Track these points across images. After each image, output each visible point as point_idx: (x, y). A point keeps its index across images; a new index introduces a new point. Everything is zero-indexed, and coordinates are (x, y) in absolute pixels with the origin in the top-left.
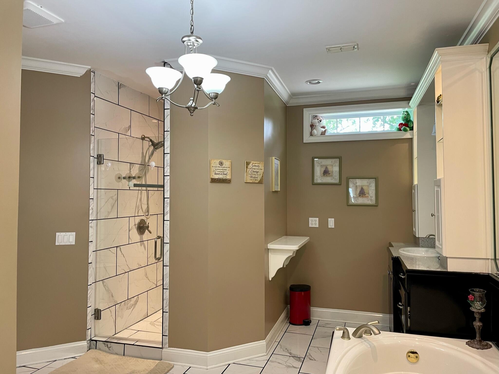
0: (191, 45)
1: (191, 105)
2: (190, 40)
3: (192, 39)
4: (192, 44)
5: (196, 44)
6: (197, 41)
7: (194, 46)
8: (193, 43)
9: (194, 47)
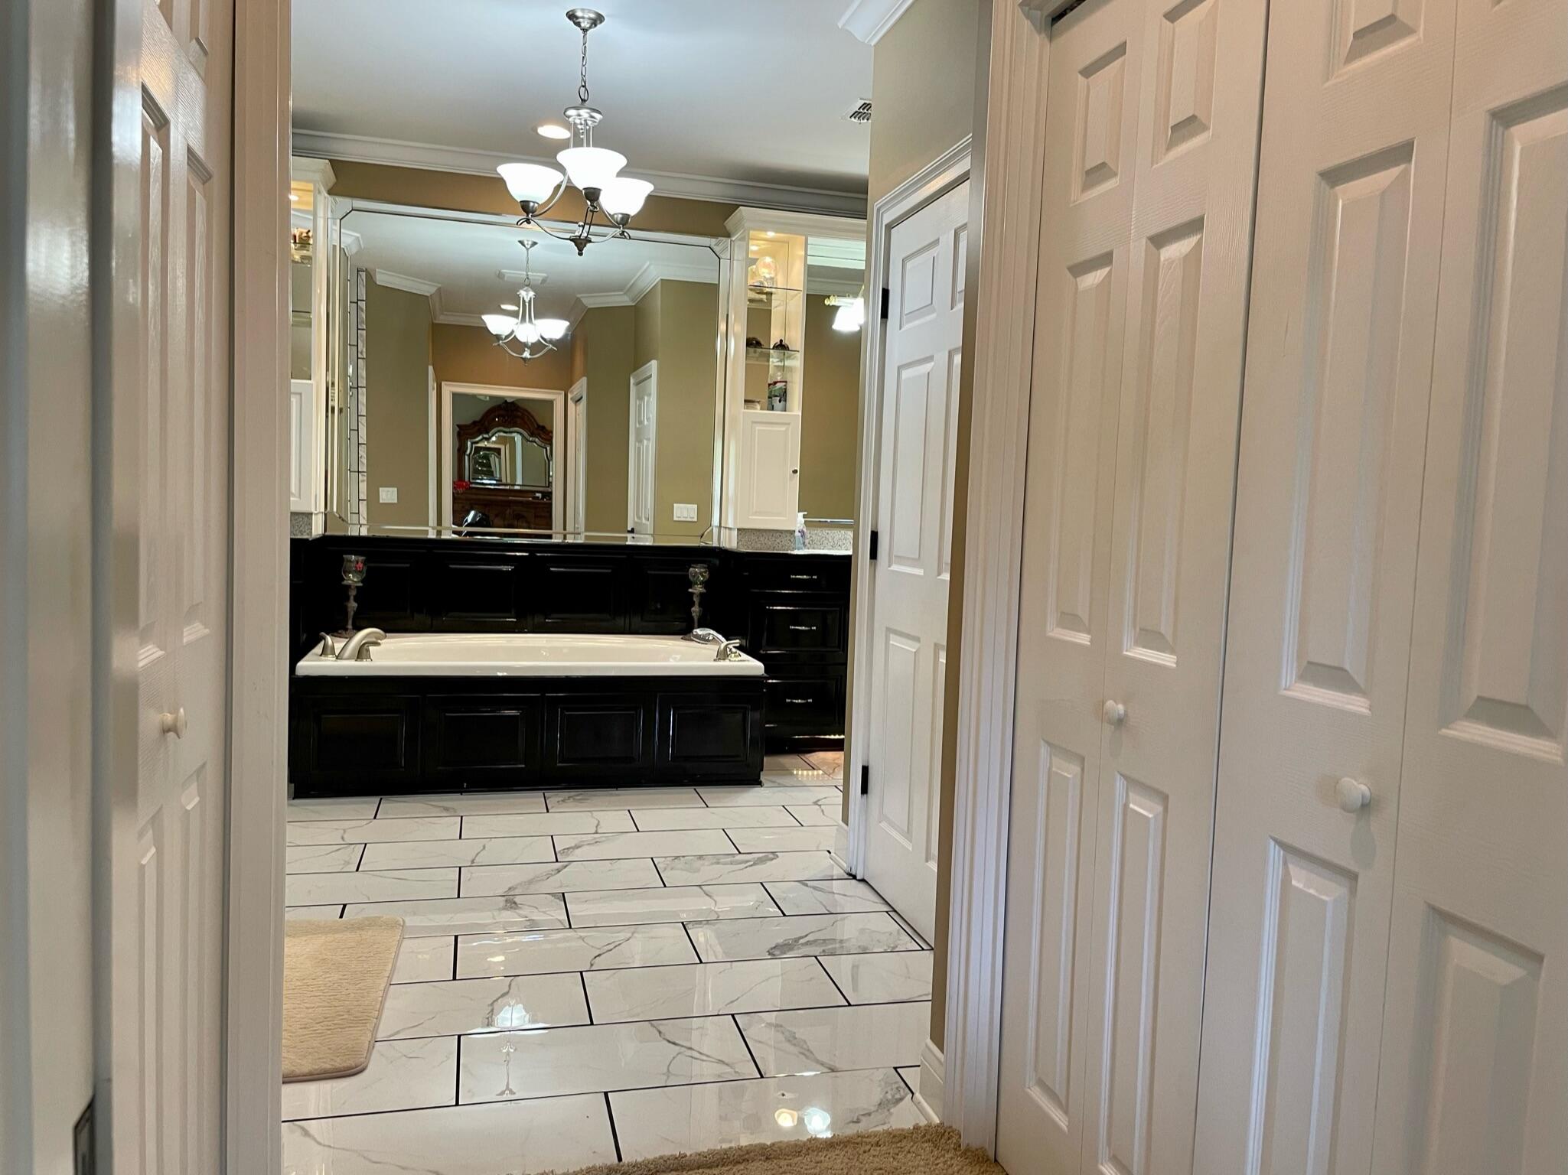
0: (581, 124)
1: (580, 237)
2: (579, 115)
3: (584, 113)
4: (583, 122)
5: (589, 123)
6: (592, 117)
7: (587, 125)
8: (585, 121)
9: (588, 127)
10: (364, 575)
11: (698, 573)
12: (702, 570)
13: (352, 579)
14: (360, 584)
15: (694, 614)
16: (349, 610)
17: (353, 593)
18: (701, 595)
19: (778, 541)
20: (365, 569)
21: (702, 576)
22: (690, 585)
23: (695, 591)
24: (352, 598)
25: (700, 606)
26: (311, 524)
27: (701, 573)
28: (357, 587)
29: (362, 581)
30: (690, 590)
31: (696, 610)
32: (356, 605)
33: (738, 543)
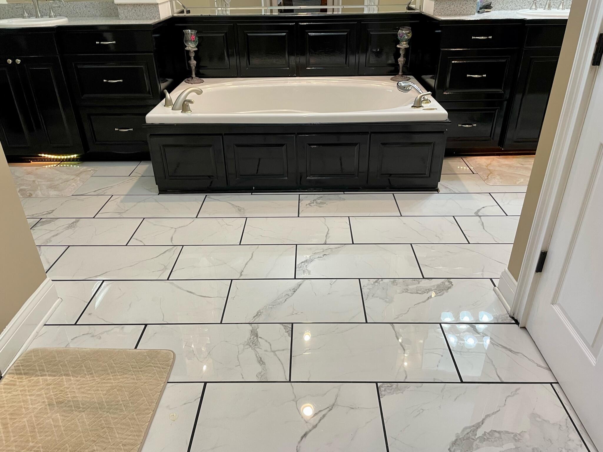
10: (197, 43)
11: (404, 33)
12: (407, 32)
13: (191, 47)
14: (196, 49)
15: (399, 63)
16: (192, 66)
17: (192, 55)
18: (406, 49)
19: (464, 7)
20: (197, 39)
21: (407, 36)
22: (398, 42)
23: (401, 47)
24: (192, 58)
25: (404, 57)
26: (158, 11)
27: (406, 34)
28: (194, 51)
29: (197, 47)
30: (398, 46)
31: (401, 60)
32: (195, 62)
33: (434, 11)
